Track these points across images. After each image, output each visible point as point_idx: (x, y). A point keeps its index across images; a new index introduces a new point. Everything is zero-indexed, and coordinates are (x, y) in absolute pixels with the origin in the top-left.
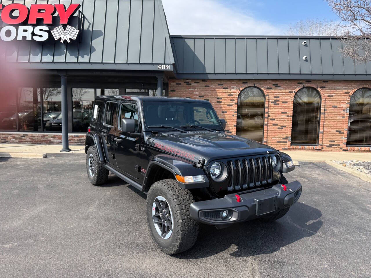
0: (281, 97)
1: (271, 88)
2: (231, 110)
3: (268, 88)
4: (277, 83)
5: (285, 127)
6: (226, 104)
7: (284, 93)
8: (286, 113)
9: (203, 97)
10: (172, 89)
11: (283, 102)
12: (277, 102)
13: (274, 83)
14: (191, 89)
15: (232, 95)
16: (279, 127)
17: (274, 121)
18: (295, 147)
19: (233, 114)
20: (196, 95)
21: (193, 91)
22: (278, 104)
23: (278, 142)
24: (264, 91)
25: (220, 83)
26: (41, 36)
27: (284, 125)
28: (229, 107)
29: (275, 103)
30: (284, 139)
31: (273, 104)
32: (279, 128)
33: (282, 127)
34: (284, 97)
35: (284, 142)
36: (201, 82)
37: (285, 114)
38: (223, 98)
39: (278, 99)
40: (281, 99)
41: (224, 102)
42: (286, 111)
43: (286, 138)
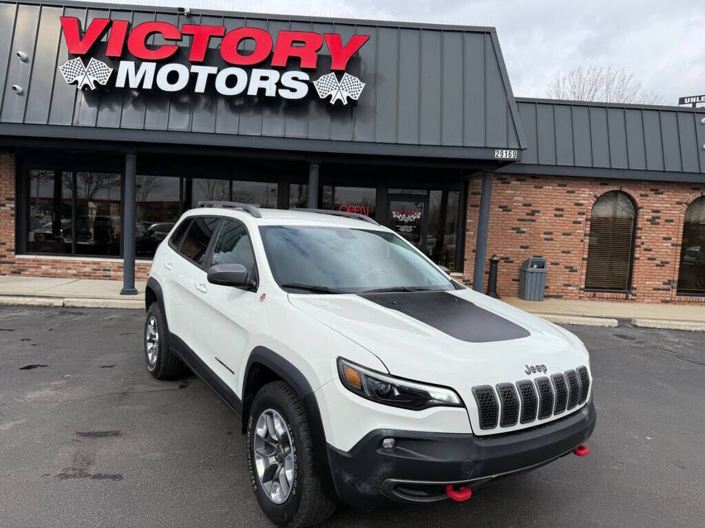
0: (664, 212)
1: (647, 196)
2: (578, 231)
3: (642, 195)
4: (657, 187)
5: (668, 263)
6: (570, 219)
7: (668, 205)
8: (670, 239)
9: (530, 205)
10: (475, 191)
11: (667, 221)
12: (657, 220)
13: (653, 187)
14: (510, 192)
15: (581, 205)
16: (659, 262)
17: (650, 252)
18: (683, 298)
19: (582, 238)
20: (518, 202)
21: (513, 196)
22: (658, 224)
23: (655, 289)
24: (637, 200)
25: (561, 182)
26: (293, 90)
27: (667, 260)
28: (574, 225)
29: (653, 221)
30: (664, 284)
31: (649, 223)
32: (657, 265)
33: (663, 264)
34: (668, 212)
35: (663, 290)
36: (528, 180)
37: (668, 241)
38: (565, 210)
39: (658, 215)
40: (662, 215)
41: (568, 216)
42: (670, 236)
43: (669, 282)
